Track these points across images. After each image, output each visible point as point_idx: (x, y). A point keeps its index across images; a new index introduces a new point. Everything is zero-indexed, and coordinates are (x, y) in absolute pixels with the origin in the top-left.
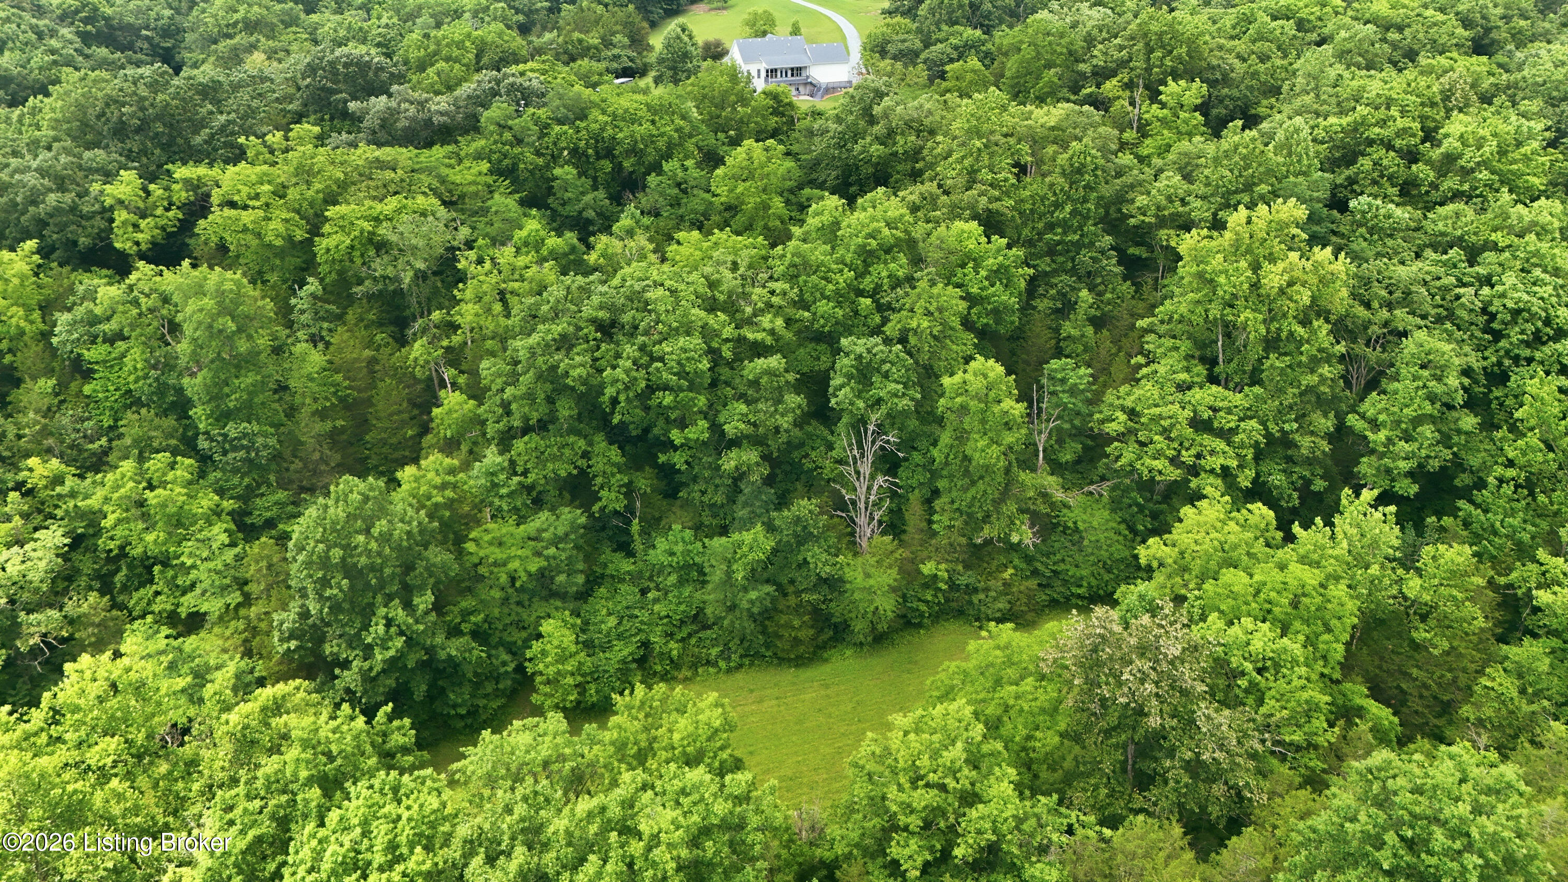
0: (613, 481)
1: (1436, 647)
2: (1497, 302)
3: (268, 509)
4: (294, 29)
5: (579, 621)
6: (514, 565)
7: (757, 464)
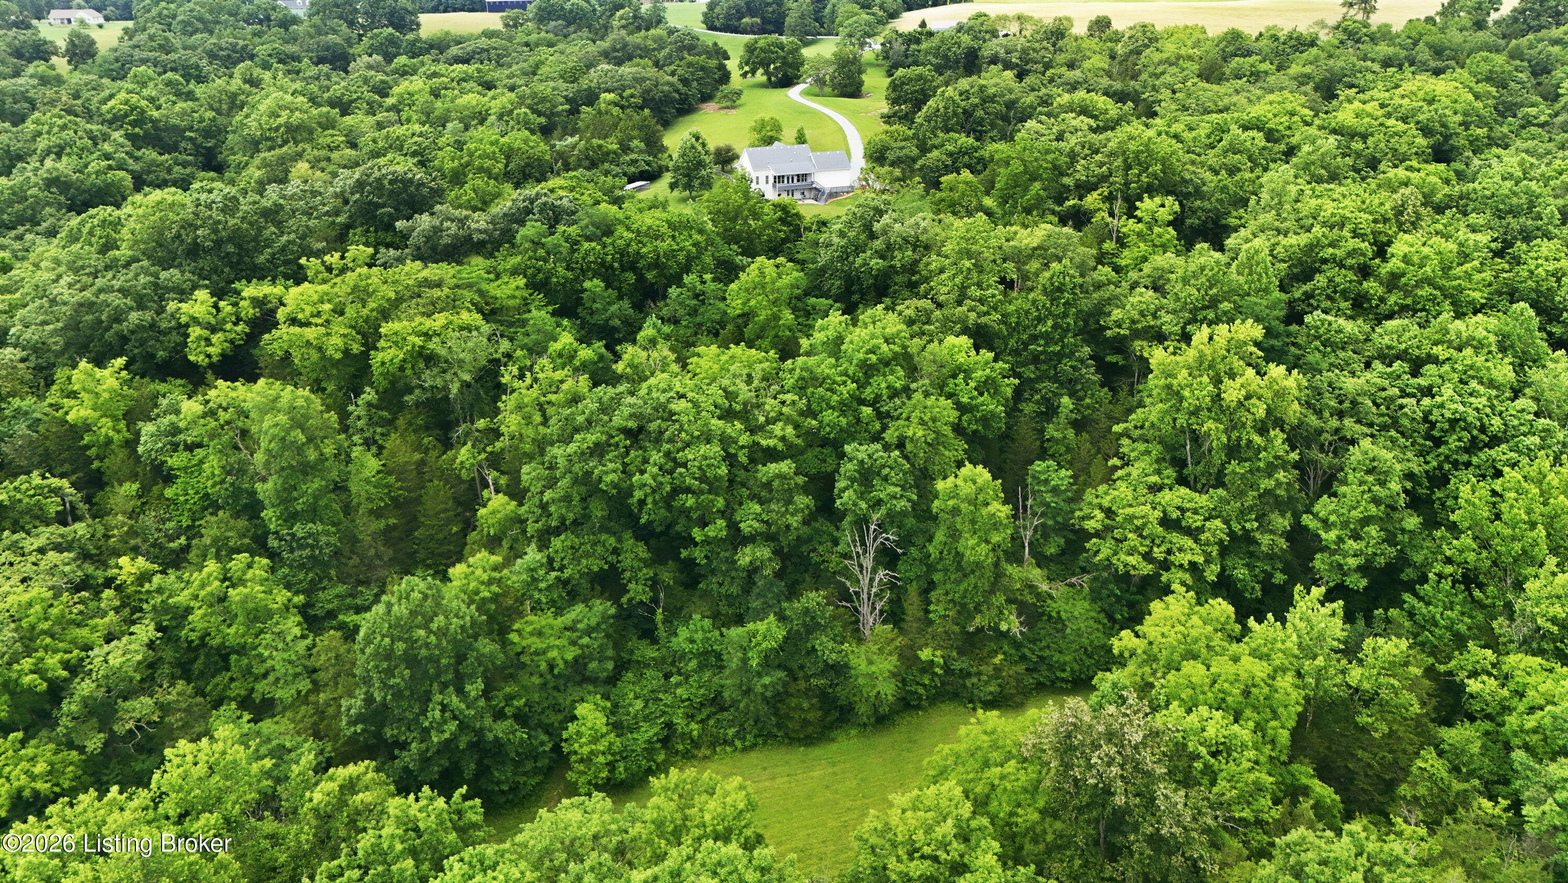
0: (640, 575)
1: (1376, 730)
2: (1436, 412)
3: (330, 602)
4: (331, 132)
5: (609, 704)
6: (553, 654)
7: (770, 559)
